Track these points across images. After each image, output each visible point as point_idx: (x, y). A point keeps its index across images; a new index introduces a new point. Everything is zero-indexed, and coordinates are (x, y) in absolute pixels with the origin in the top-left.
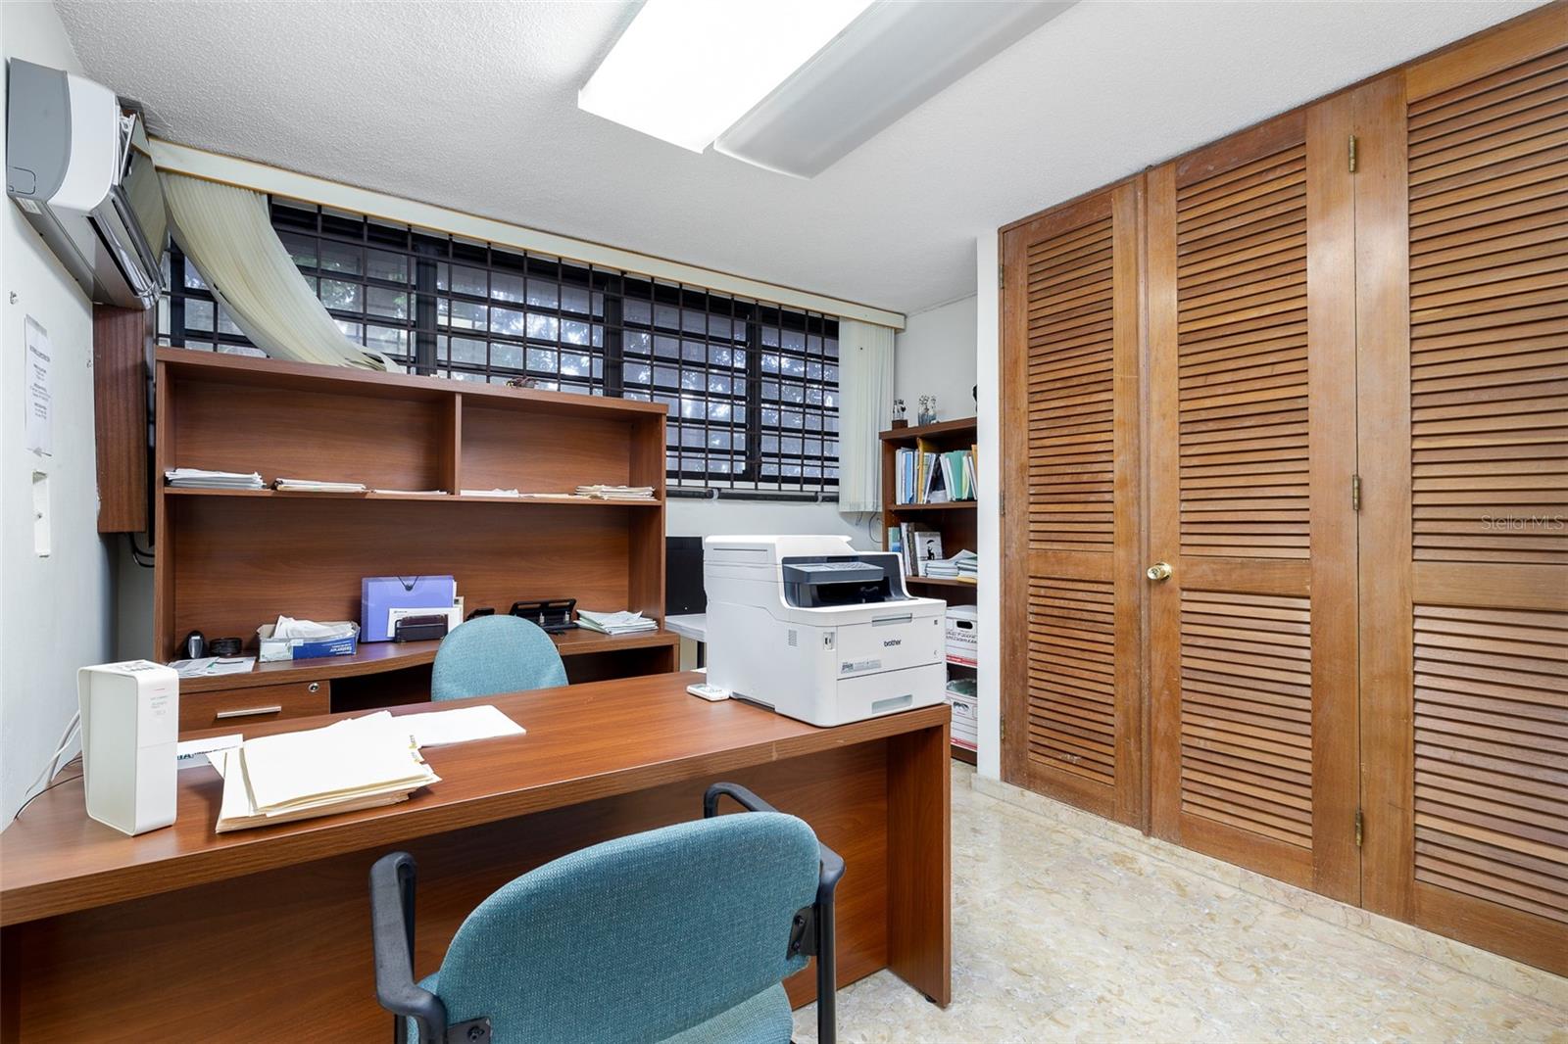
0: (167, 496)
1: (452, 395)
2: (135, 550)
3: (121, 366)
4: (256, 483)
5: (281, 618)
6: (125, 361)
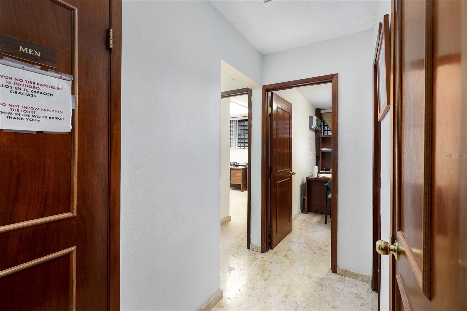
2: (319, 158)
6: (319, 137)
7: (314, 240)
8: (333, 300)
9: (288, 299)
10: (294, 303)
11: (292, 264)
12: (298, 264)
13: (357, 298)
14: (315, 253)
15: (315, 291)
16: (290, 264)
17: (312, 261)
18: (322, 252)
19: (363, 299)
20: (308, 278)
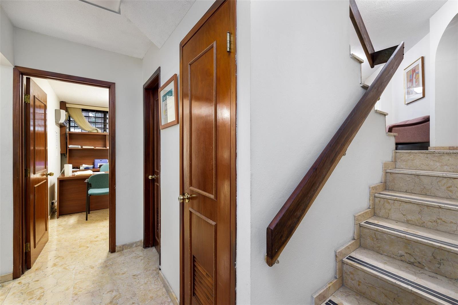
0: (69, 149)
1: (106, 135)
2: (65, 156)
3: (63, 133)
4: (80, 147)
5: (83, 165)
6: (64, 133)
7: (81, 238)
8: (121, 270)
9: (79, 295)
10: (87, 293)
11: (67, 267)
12: (74, 265)
13: (137, 258)
14: (88, 247)
15: (103, 273)
16: (65, 268)
17: (88, 254)
18: (95, 243)
19: (141, 256)
20: (91, 269)
